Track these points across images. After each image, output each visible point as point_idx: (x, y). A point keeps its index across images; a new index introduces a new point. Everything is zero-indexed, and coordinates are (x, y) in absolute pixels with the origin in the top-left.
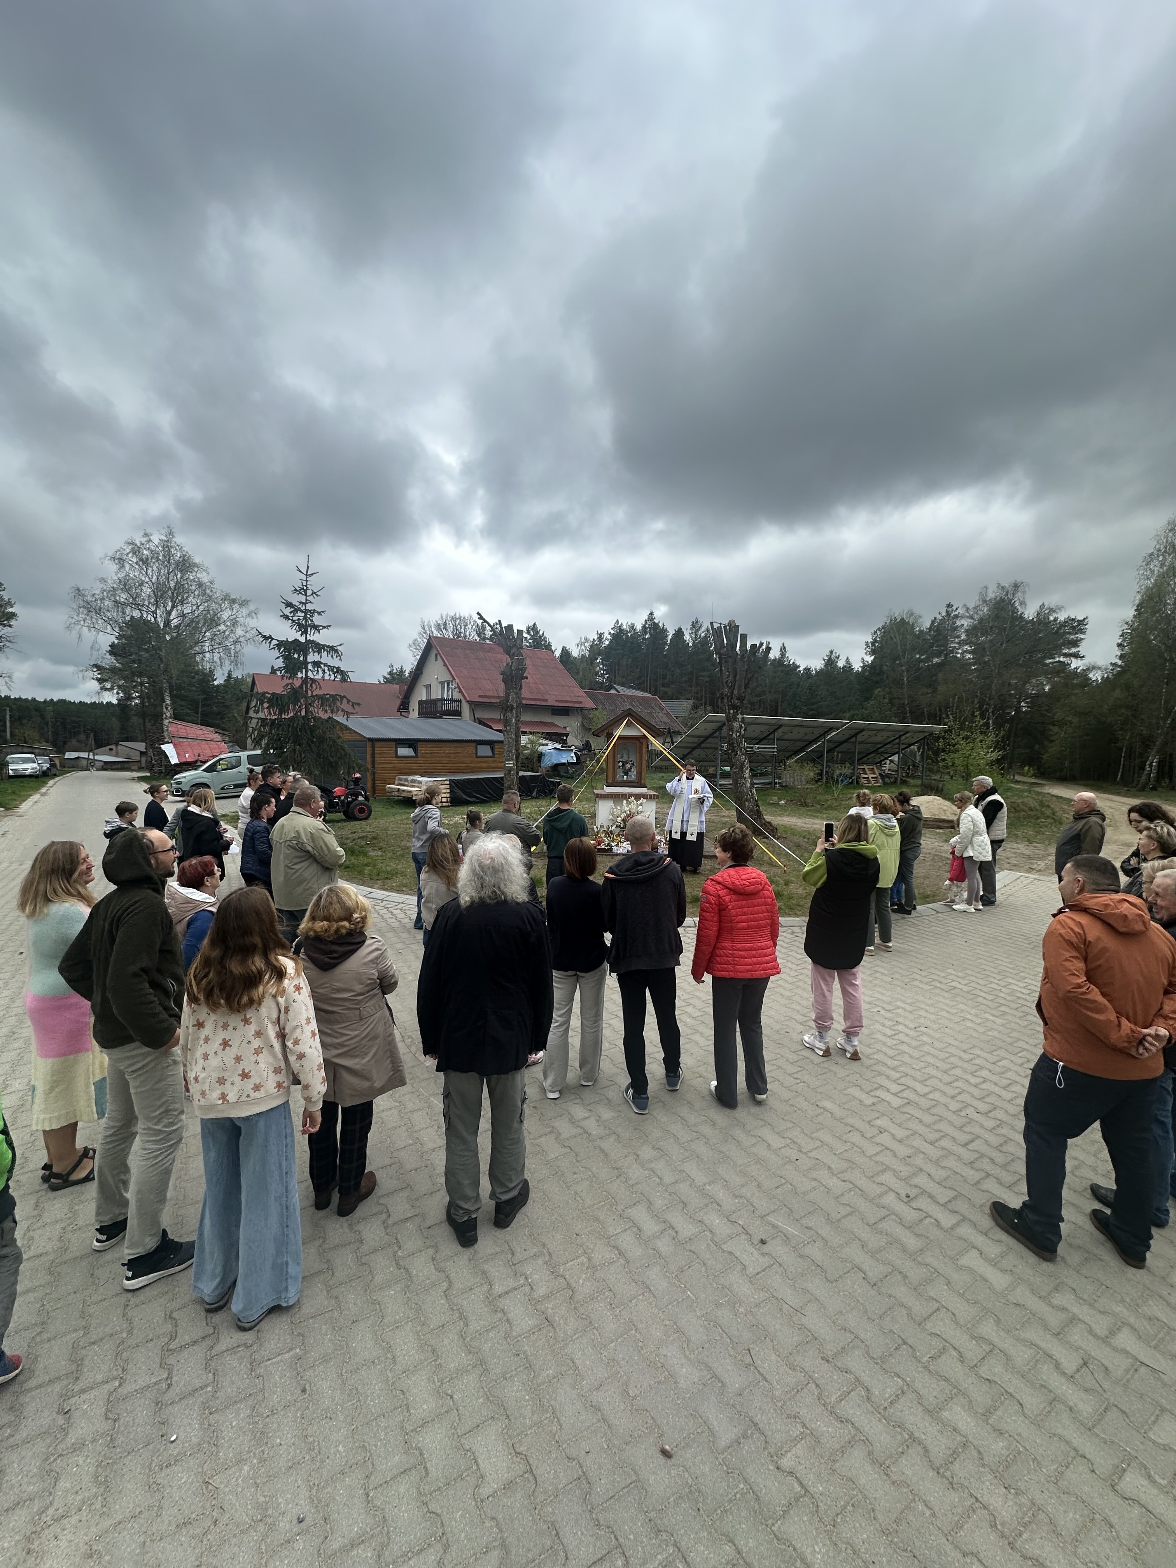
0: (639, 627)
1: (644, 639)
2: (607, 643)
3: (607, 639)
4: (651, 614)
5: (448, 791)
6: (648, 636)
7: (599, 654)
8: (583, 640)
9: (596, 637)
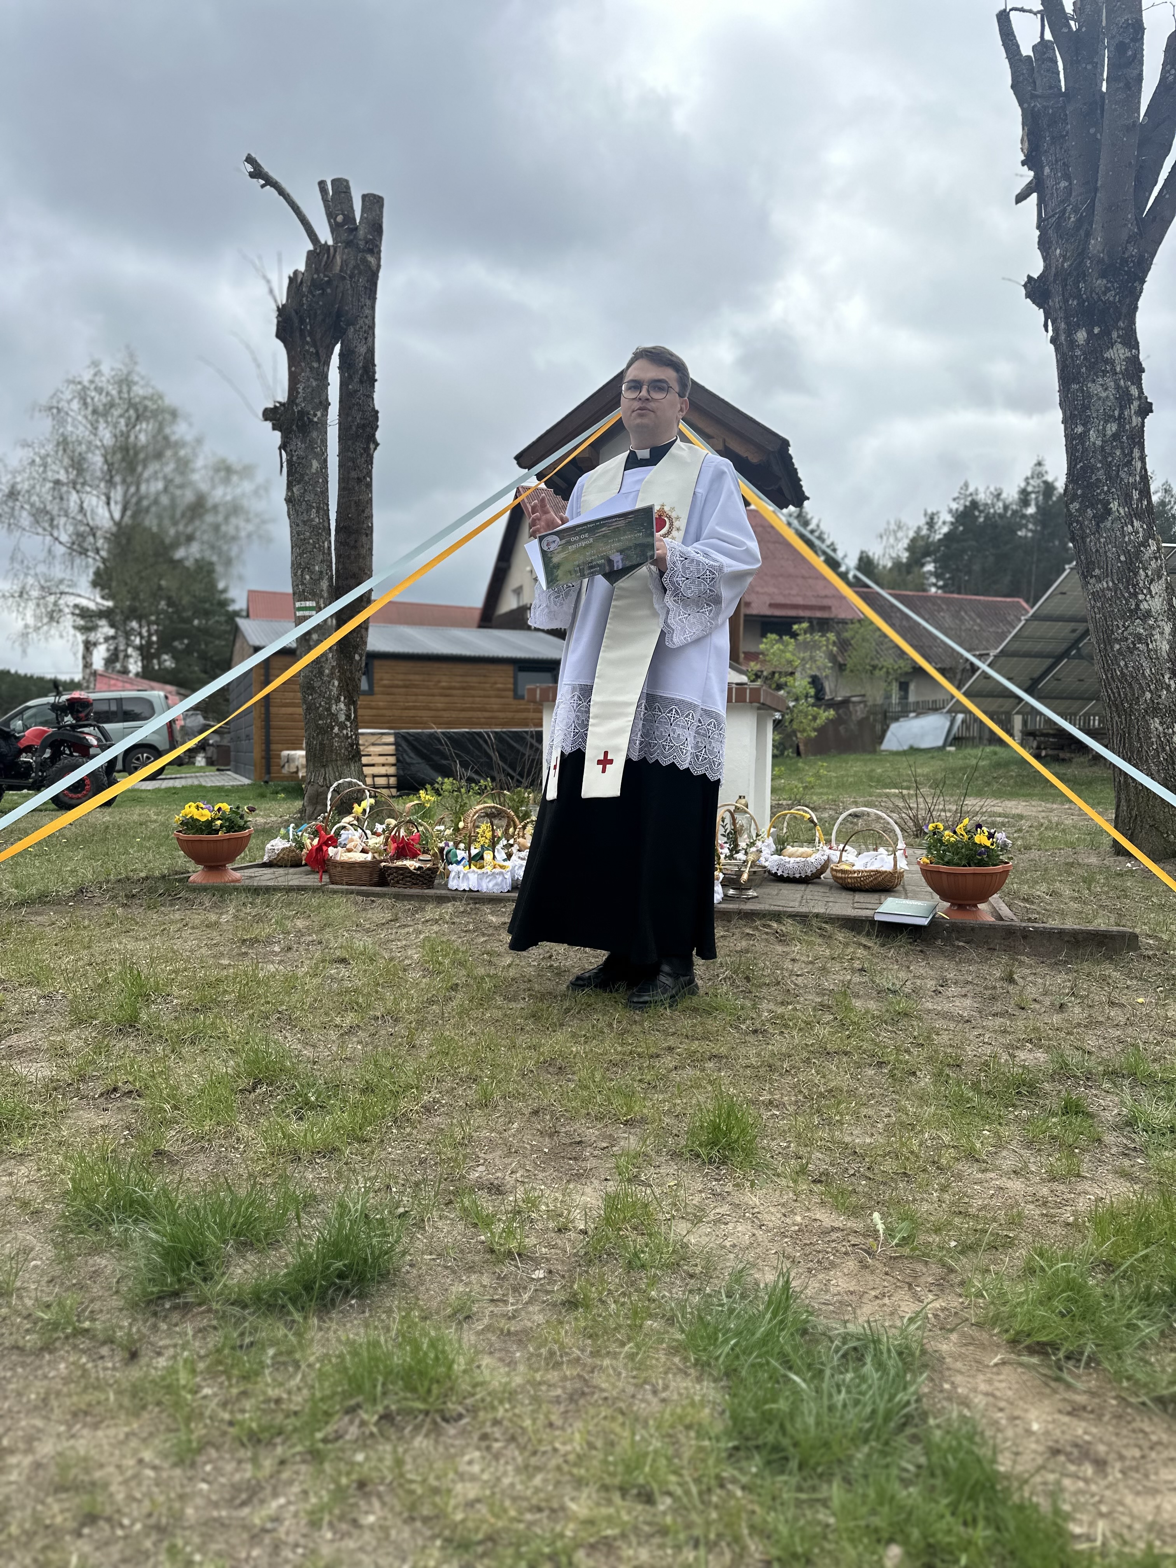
0: (1011, 494)
1: (1024, 516)
2: (945, 529)
3: (944, 523)
4: (1039, 464)
5: (392, 760)
6: (1031, 510)
7: (927, 554)
8: (893, 527)
9: (922, 521)
